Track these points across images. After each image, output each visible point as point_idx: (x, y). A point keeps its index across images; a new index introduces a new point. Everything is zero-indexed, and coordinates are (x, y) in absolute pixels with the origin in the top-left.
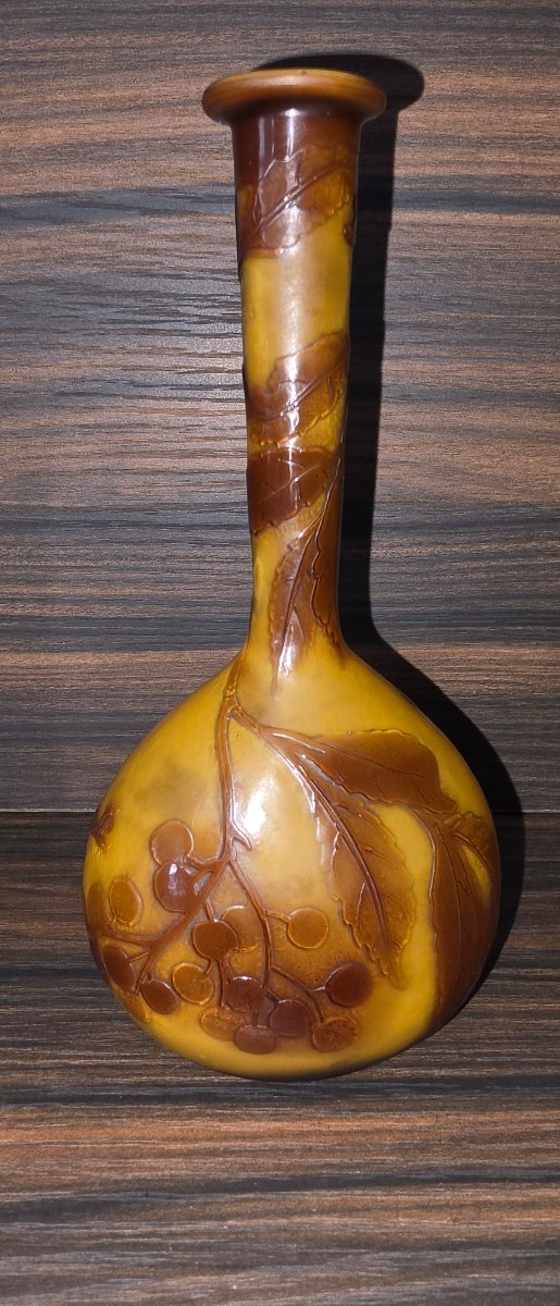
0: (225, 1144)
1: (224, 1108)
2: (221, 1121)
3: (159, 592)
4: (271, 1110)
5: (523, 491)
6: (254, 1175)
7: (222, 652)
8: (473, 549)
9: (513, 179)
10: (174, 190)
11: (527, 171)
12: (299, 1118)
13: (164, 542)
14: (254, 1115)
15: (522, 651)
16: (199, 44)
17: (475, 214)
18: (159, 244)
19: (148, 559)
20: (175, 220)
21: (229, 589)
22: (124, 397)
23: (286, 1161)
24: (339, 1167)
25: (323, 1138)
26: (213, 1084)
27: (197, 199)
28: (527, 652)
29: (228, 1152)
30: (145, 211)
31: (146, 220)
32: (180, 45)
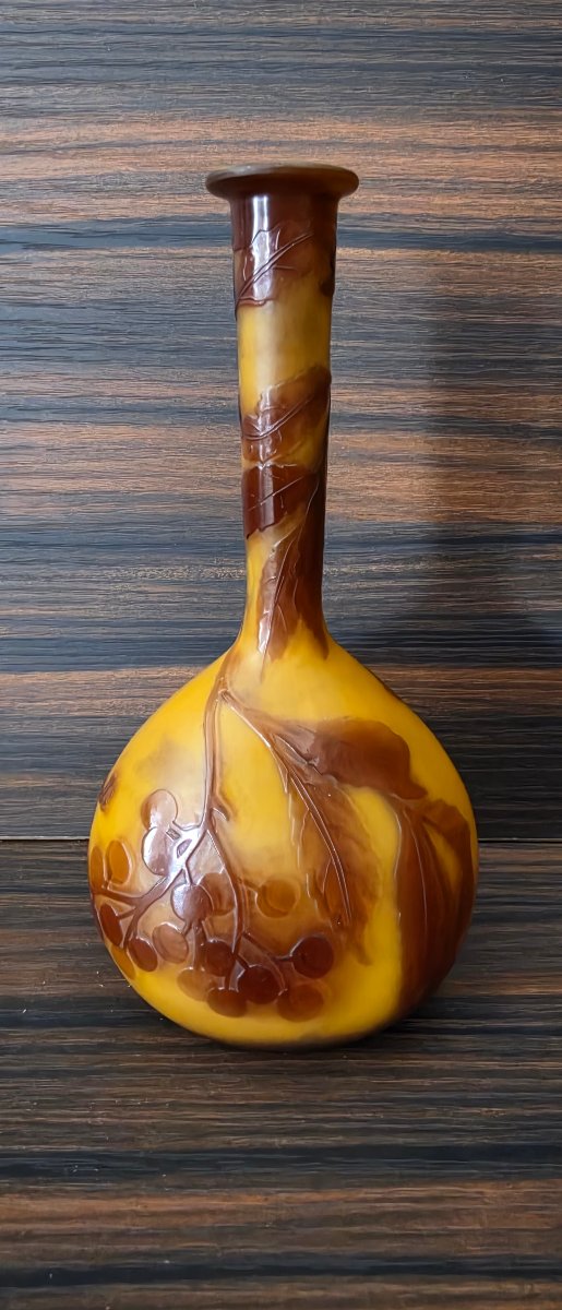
0: (29, 1227)
1: (36, 1183)
2: (32, 1198)
3: (47, 612)
4: (88, 1185)
5: (408, 513)
6: (51, 1264)
7: (110, 673)
8: (362, 569)
9: (382, 217)
10: (56, 226)
11: (396, 210)
12: (119, 1195)
13: (48, 562)
14: (67, 1192)
15: (417, 673)
16: (77, 95)
17: (347, 249)
18: (39, 276)
19: (35, 578)
20: (57, 254)
21: (117, 609)
22: (9, 420)
23: (90, 1248)
24: (147, 1254)
25: (137, 1221)
26: (33, 1155)
27: (77, 235)
28: (421, 674)
29: (30, 1236)
30: (27, 246)
31: (31, 254)
32: (60, 96)
